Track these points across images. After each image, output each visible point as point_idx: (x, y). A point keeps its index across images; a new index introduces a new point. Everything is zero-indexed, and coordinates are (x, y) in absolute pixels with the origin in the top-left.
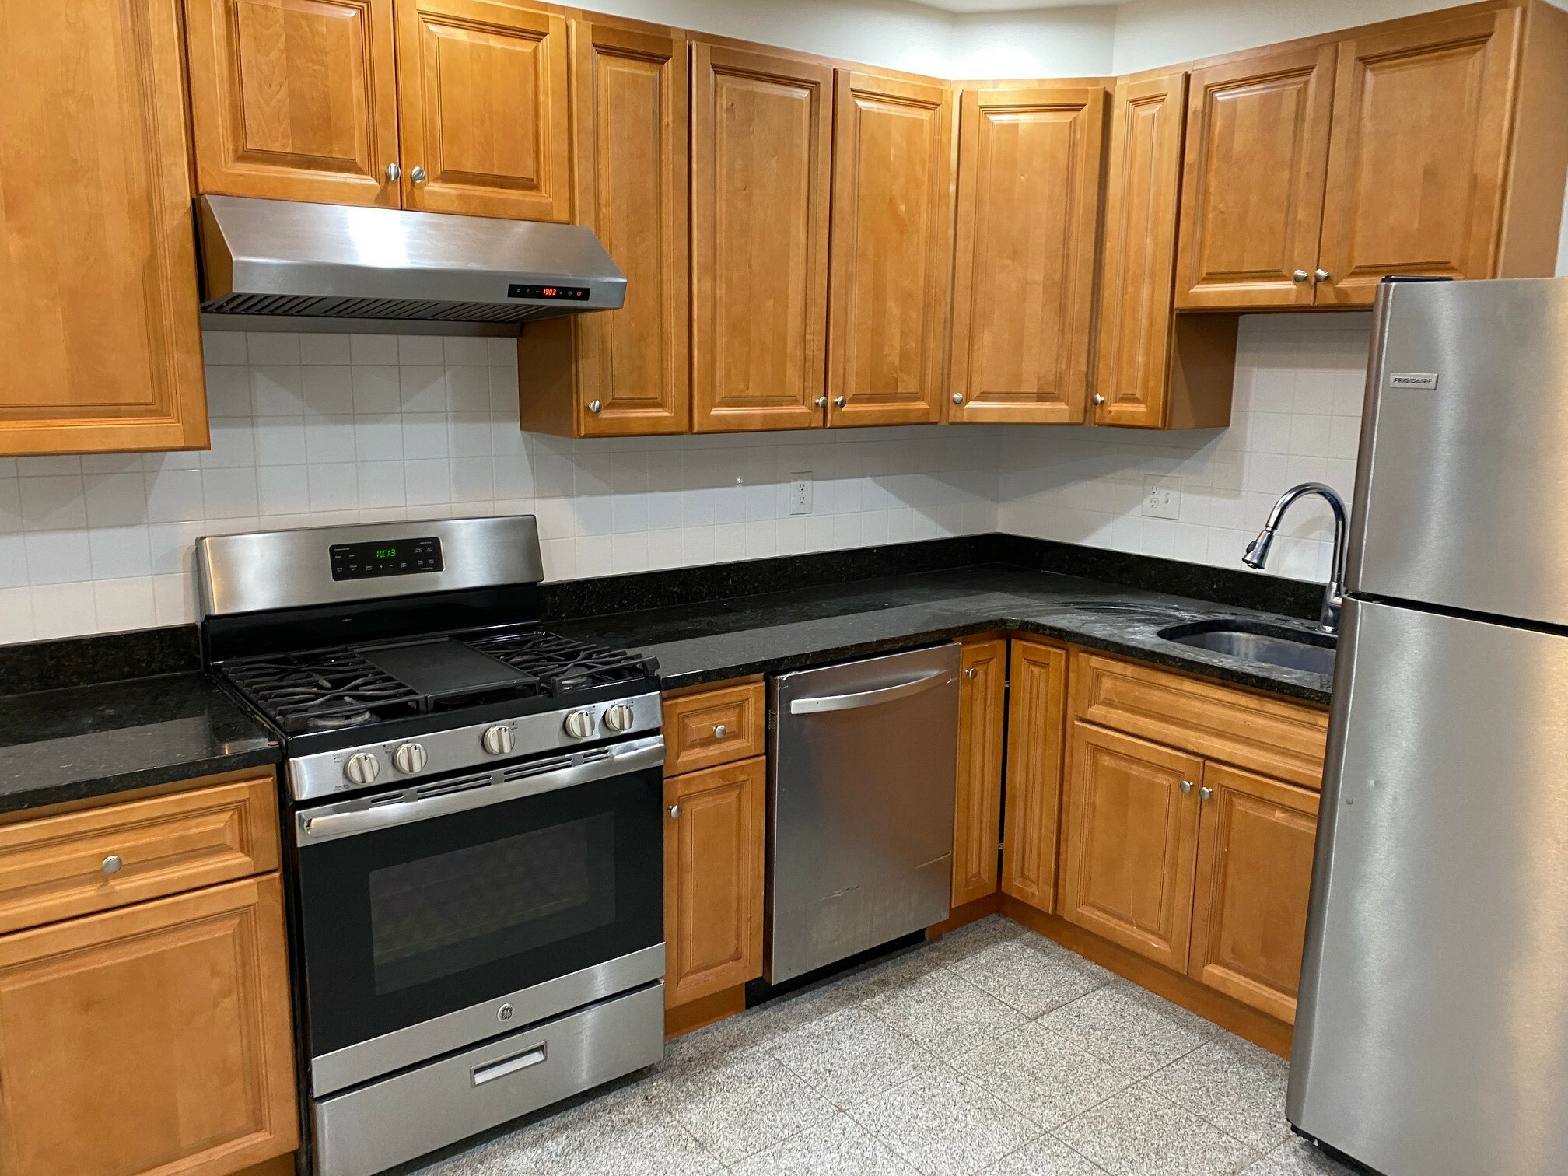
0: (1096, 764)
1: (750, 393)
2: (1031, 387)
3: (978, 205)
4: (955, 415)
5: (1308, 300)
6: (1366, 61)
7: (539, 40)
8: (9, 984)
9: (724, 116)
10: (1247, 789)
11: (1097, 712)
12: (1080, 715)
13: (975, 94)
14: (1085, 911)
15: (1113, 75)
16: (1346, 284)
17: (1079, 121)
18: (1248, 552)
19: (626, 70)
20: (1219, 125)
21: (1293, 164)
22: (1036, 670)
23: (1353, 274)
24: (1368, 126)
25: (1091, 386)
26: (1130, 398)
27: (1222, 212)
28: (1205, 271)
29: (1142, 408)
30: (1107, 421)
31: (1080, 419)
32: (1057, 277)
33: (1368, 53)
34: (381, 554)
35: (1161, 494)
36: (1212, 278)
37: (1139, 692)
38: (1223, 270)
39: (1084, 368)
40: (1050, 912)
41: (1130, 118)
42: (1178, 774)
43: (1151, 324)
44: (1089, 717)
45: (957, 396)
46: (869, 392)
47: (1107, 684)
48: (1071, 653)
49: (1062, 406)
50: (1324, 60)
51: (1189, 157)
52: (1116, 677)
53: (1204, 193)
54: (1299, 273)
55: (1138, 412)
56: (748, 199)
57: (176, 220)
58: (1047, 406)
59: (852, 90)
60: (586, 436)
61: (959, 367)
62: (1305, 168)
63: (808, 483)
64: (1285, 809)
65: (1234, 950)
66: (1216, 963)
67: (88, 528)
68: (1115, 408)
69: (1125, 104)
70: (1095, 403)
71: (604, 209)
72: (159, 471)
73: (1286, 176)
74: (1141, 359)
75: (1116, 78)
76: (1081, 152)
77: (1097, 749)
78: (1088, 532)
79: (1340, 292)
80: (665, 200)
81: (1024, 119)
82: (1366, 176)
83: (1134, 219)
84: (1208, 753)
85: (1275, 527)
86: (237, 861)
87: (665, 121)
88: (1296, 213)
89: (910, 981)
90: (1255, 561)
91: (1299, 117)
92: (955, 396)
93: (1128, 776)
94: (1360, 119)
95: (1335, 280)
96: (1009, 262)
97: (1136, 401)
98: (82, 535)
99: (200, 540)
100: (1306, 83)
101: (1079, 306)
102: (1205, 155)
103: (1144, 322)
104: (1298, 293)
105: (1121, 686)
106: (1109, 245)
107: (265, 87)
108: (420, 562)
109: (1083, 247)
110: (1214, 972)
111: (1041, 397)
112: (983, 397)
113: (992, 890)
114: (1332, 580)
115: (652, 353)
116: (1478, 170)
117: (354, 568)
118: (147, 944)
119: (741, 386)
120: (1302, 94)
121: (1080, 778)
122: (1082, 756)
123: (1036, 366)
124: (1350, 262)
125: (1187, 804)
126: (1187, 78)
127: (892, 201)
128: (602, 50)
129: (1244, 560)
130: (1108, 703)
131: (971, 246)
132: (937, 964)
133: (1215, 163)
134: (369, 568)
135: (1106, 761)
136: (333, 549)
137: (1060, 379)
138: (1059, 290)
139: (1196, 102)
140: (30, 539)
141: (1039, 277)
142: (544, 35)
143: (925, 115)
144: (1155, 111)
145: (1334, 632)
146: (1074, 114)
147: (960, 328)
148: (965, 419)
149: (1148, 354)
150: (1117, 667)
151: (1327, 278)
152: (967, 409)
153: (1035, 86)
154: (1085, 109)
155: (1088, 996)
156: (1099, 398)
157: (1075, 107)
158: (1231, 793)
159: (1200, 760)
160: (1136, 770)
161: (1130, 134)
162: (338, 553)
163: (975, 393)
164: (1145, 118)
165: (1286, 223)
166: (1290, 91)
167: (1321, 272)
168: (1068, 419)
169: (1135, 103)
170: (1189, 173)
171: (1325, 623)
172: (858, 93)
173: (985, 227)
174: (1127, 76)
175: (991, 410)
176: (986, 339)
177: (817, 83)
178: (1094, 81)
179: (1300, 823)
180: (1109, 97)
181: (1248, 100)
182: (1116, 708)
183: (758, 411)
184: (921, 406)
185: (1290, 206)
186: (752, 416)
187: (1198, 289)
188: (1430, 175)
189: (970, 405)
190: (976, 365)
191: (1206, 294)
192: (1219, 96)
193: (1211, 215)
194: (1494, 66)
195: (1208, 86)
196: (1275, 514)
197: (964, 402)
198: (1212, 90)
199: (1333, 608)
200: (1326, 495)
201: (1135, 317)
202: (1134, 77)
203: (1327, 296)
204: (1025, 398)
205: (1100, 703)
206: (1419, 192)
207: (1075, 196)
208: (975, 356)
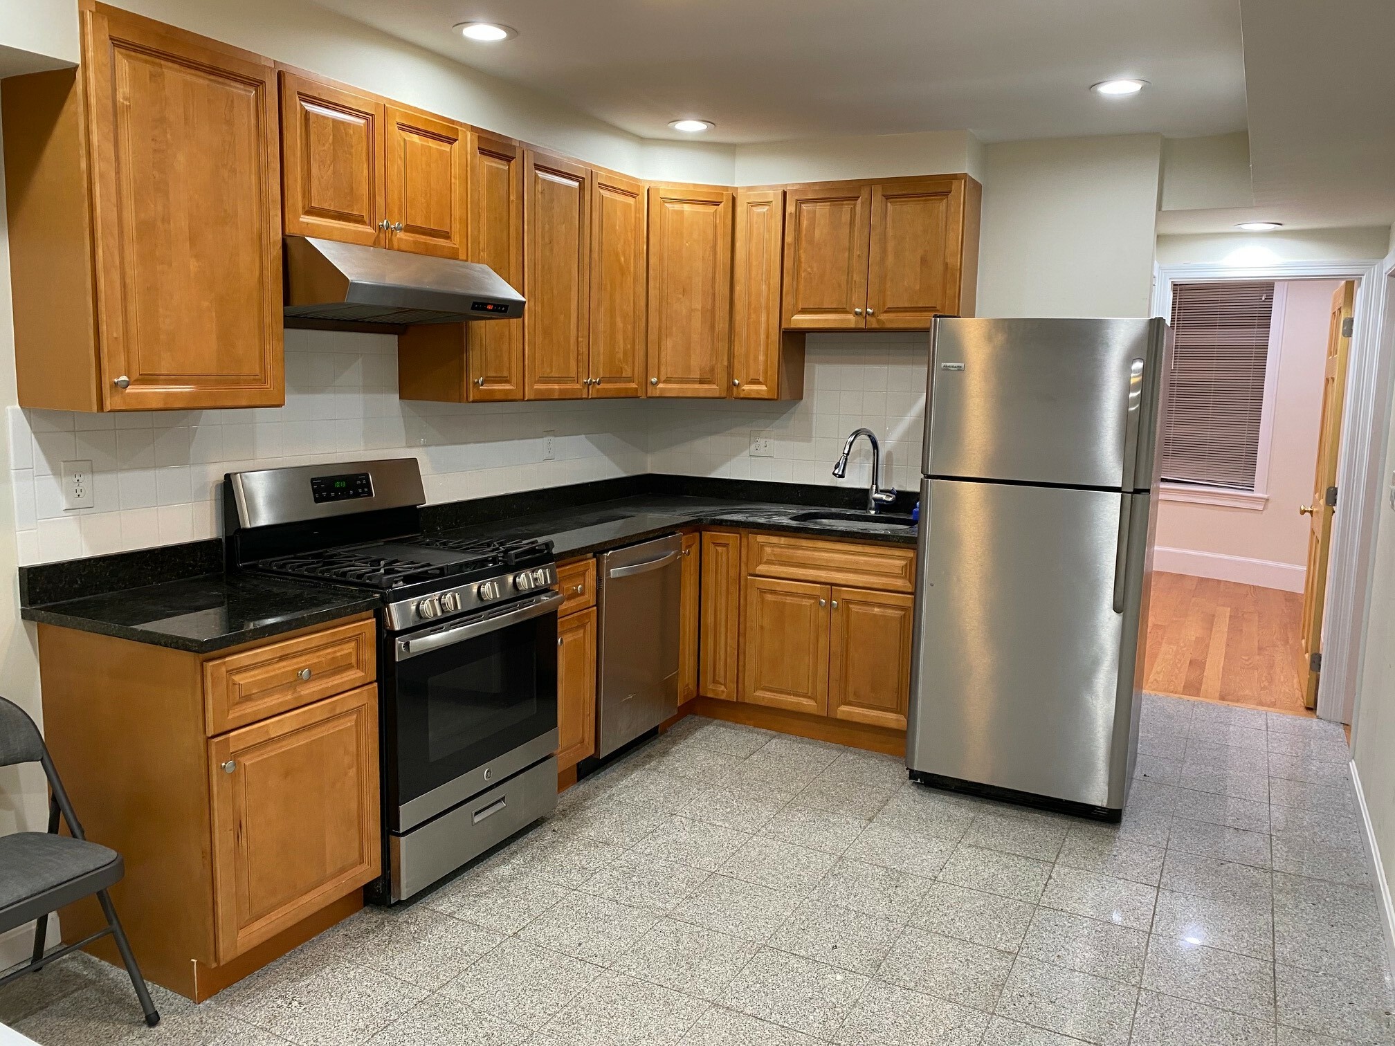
0: (762, 601)
1: (553, 374)
2: (695, 374)
3: (661, 259)
4: (652, 392)
5: (862, 326)
6: (887, 197)
7: (452, 143)
9: (540, 196)
10: (858, 598)
11: (762, 569)
12: (751, 572)
13: (657, 190)
14: (759, 693)
15: (736, 186)
16: (883, 317)
17: (718, 212)
18: (836, 468)
19: (493, 164)
20: (805, 223)
21: (850, 249)
22: (720, 549)
23: (886, 312)
24: (890, 233)
25: (730, 376)
26: (756, 382)
27: (810, 273)
28: (800, 307)
29: (764, 388)
30: (742, 396)
31: (723, 395)
32: (709, 307)
33: (889, 193)
34: (337, 485)
35: (762, 442)
36: (804, 311)
37: (790, 552)
38: (812, 307)
39: (725, 364)
40: (735, 700)
41: (749, 212)
42: (816, 598)
43: (767, 337)
44: (758, 572)
45: (654, 380)
46: (610, 376)
47: (768, 550)
48: (743, 535)
49: (714, 387)
50: (864, 194)
51: (788, 239)
52: (773, 545)
53: (797, 261)
54: (857, 310)
55: (761, 390)
56: (552, 250)
57: (277, 251)
58: (706, 386)
59: (599, 183)
60: (473, 402)
61: (652, 362)
62: (856, 252)
63: (552, 438)
64: (880, 605)
65: (855, 694)
66: (844, 705)
67: (155, 467)
68: (746, 387)
69: (746, 205)
70: (734, 384)
71: (482, 253)
72: (198, 426)
73: (847, 254)
74: (762, 358)
75: (737, 188)
76: (720, 231)
77: (763, 591)
78: (714, 468)
79: (878, 321)
80: (511, 249)
81: (687, 208)
82: (890, 259)
83: (754, 273)
84: (834, 582)
85: (848, 454)
86: (354, 675)
87: (511, 198)
88: (852, 276)
89: (665, 753)
90: (840, 473)
91: (852, 223)
92: (653, 380)
93: (784, 604)
94: (886, 228)
95: (876, 314)
96: (681, 296)
97: (759, 383)
98: (152, 473)
99: (228, 476)
100: (855, 205)
101: (722, 325)
102: (798, 238)
103: (763, 336)
104: (857, 322)
105: (777, 550)
106: (738, 288)
107: (322, 167)
108: (361, 490)
109: (722, 288)
110: (844, 711)
111: (702, 381)
112: (668, 381)
113: (695, 695)
114: (873, 484)
115: (505, 347)
116: (948, 260)
117: (328, 494)
119: (548, 370)
120: (853, 211)
121: (753, 611)
122: (754, 596)
123: (698, 361)
124: (884, 305)
125: (822, 613)
126: (785, 194)
127: (617, 255)
128: (483, 151)
129: (834, 474)
130: (769, 562)
131: (658, 285)
132: (674, 743)
133: (804, 244)
134: (333, 494)
135: (769, 597)
136: (312, 480)
137: (712, 370)
138: (710, 315)
139: (791, 209)
140: (121, 475)
141: (699, 307)
142: (455, 140)
143: (631, 201)
144: (765, 210)
145: (875, 513)
146: (715, 207)
147: (653, 336)
148: (658, 395)
149: (766, 355)
150: (774, 540)
151: (873, 313)
152: (659, 388)
153: (691, 189)
154: (722, 205)
155: (768, 743)
156: (737, 382)
157: (717, 204)
158: (848, 602)
159: (829, 587)
160: (789, 600)
161: (749, 222)
162: (316, 484)
163: (663, 378)
164: (758, 214)
165: (848, 281)
166: (846, 208)
167: (868, 310)
168: (717, 395)
169: (752, 204)
170: (789, 249)
171: (871, 509)
172: (602, 186)
173: (665, 273)
174: (744, 188)
175: (673, 389)
176: (669, 344)
177: (583, 178)
178: (726, 188)
179: (890, 612)
180: (734, 199)
181: (822, 209)
182: (774, 564)
183: (556, 386)
184: (634, 385)
185: (849, 272)
186: (554, 389)
187: (797, 317)
188: (924, 261)
189: (661, 386)
190: (663, 360)
191: (802, 320)
192: (804, 206)
193: (803, 275)
194: (952, 209)
195: (797, 200)
196: (848, 447)
197: (657, 383)
198: (799, 203)
199: (875, 500)
200: (869, 436)
201: (757, 333)
202: (750, 189)
203: (873, 324)
204: (693, 381)
205: (765, 563)
206: (919, 270)
207: (718, 256)
208: (663, 354)
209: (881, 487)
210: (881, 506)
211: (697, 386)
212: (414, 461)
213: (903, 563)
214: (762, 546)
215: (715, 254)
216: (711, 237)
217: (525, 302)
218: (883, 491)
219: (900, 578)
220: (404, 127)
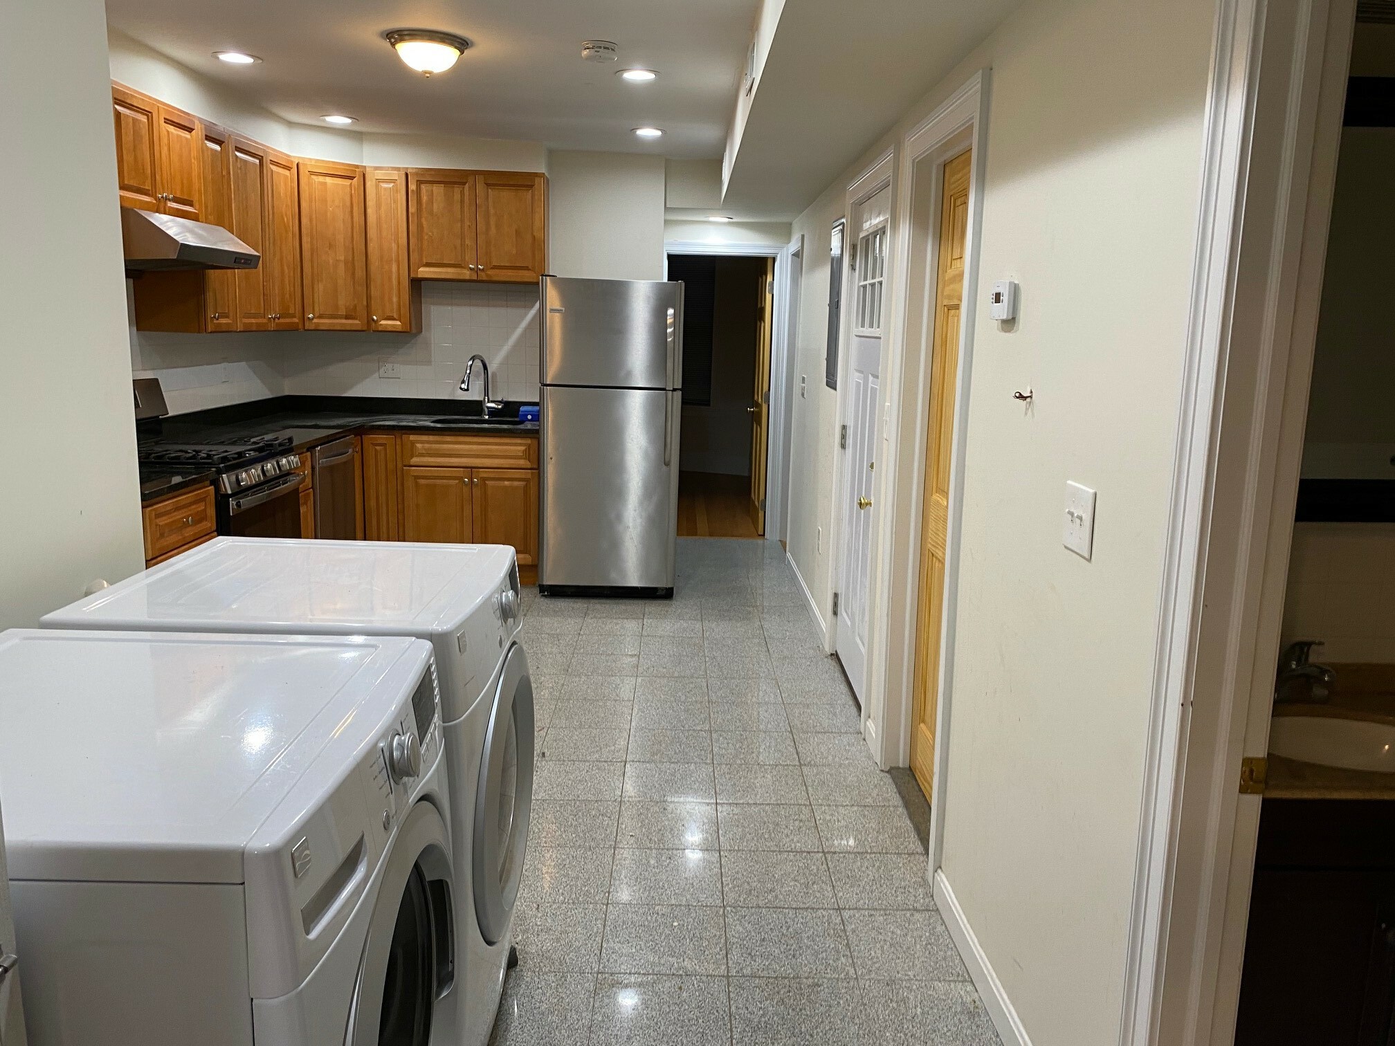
0: (417, 484)
1: (252, 311)
2: (342, 312)
3: (311, 220)
4: (309, 326)
5: (475, 278)
6: (488, 185)
7: (190, 132)
9: (239, 172)
10: (492, 476)
11: (415, 460)
12: (407, 463)
13: (303, 165)
15: (365, 165)
16: (490, 272)
17: (353, 184)
18: (462, 383)
19: (213, 148)
20: (425, 199)
21: (462, 221)
22: (378, 448)
23: (492, 268)
24: (492, 211)
25: (369, 313)
26: (391, 318)
27: (431, 237)
28: (425, 261)
29: (398, 323)
30: (380, 329)
31: (364, 329)
32: (350, 259)
33: (489, 182)
35: (389, 366)
36: (428, 265)
37: (437, 446)
38: (434, 262)
39: (365, 303)
41: (377, 186)
42: (461, 479)
43: (399, 283)
44: (411, 464)
45: (311, 316)
47: (419, 446)
48: (397, 436)
49: (357, 322)
50: (471, 179)
51: (412, 210)
52: (422, 442)
53: (420, 226)
54: (471, 266)
55: (395, 325)
58: (350, 321)
59: (271, 160)
60: (211, 332)
61: (309, 302)
62: (467, 223)
63: (229, 364)
64: (508, 479)
68: (383, 322)
69: (374, 181)
70: (373, 320)
73: (459, 225)
74: (395, 299)
75: (366, 167)
76: (355, 199)
77: (417, 477)
78: (351, 387)
79: (487, 275)
81: (329, 180)
82: (493, 230)
83: (384, 234)
84: (473, 465)
85: (469, 374)
87: (224, 174)
88: (465, 241)
90: (466, 388)
91: (462, 201)
92: (310, 316)
93: (436, 485)
94: (488, 208)
95: (485, 270)
96: (327, 249)
97: (394, 319)
100: (464, 188)
101: (360, 273)
102: (419, 209)
103: (395, 282)
104: (471, 275)
105: (427, 446)
106: (371, 245)
109: (359, 244)
111: (347, 318)
112: (320, 317)
114: (486, 396)
115: (226, 289)
116: (535, 234)
119: (249, 308)
120: (462, 193)
121: (409, 493)
122: (409, 483)
123: (343, 301)
124: (490, 263)
125: (466, 490)
126: (407, 175)
127: (282, 216)
128: (207, 138)
129: (461, 389)
130: (422, 455)
131: (310, 241)
133: (425, 214)
135: (422, 481)
137: (355, 307)
138: (350, 265)
139: (412, 187)
141: (342, 258)
142: (193, 130)
143: (287, 173)
144: (391, 186)
145: (489, 417)
146: (350, 181)
147: (306, 282)
148: (314, 328)
149: (399, 299)
150: (425, 438)
151: (483, 269)
153: (331, 165)
154: (355, 179)
156: (375, 318)
157: (352, 178)
158: (484, 479)
159: (470, 469)
160: (438, 482)
161: (377, 195)
163: (317, 315)
164: (385, 189)
165: (461, 245)
166: (457, 190)
167: (480, 266)
168: (359, 328)
169: (379, 181)
170: (413, 217)
171: (485, 415)
172: (273, 162)
173: (314, 230)
174: (372, 167)
175: (326, 323)
176: (320, 287)
177: (262, 157)
178: (357, 166)
179: (516, 483)
180: (364, 175)
181: (438, 190)
182: (424, 456)
183: (253, 321)
184: (296, 320)
185: (463, 238)
186: (252, 323)
187: (421, 269)
188: (518, 233)
189: (315, 321)
190: (316, 300)
191: (424, 272)
192: (423, 186)
193: (426, 238)
194: (536, 197)
195: (418, 181)
196: (469, 368)
197: (313, 319)
198: (419, 183)
199: (488, 408)
200: (482, 361)
201: (390, 278)
202: (377, 168)
203: (483, 276)
204: (340, 317)
205: (416, 456)
206: (514, 239)
207: (355, 220)
208: (316, 295)
209: (491, 399)
210: (492, 412)
211: (344, 321)
212: (157, 380)
213: (523, 448)
214: (413, 443)
215: (352, 217)
216: (348, 204)
217: (259, 257)
218: (492, 402)
219: (521, 459)
220: (167, 121)
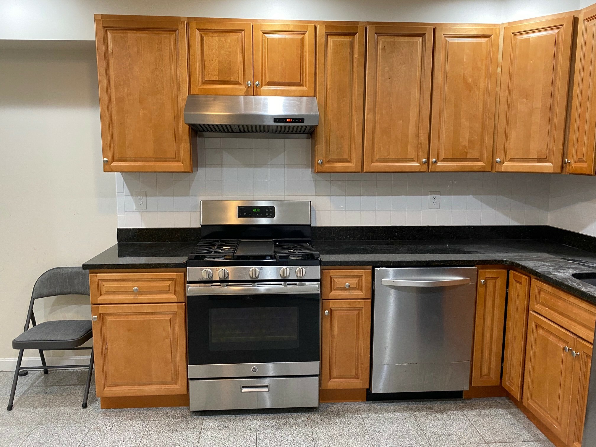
0: (537, 333)
1: (390, 157)
2: (535, 155)
3: (510, 76)
4: (497, 168)
7: (304, 34)
8: (110, 318)
9: (381, 51)
11: (539, 307)
12: (533, 309)
13: (510, 28)
14: (531, 402)
15: (579, 9)
17: (560, 33)
19: (339, 40)
22: (518, 285)
25: (564, 155)
26: (581, 161)
29: (585, 165)
30: (571, 172)
31: (558, 171)
32: (548, 105)
34: (255, 210)
37: (554, 300)
39: (561, 147)
40: (519, 401)
41: (586, 27)
42: (567, 344)
44: (535, 310)
45: (498, 160)
46: (451, 157)
47: (542, 295)
48: (530, 278)
49: (550, 164)
52: (546, 291)
55: (583, 167)
56: (391, 82)
58: (543, 164)
59: (444, 34)
60: (318, 172)
61: (500, 147)
63: (438, 196)
67: (173, 196)
68: (575, 165)
69: (584, 21)
71: (329, 91)
72: (194, 180)
74: (586, 142)
75: (581, 10)
76: (561, 47)
77: (538, 326)
78: (584, 227)
80: (354, 85)
83: (585, 74)
84: (578, 334)
86: (172, 297)
87: (355, 56)
92: (497, 160)
93: (548, 340)
96: (525, 100)
97: (583, 161)
98: (172, 198)
99: (201, 202)
101: (559, 117)
105: (548, 297)
107: (211, 61)
108: (267, 214)
109: (561, 90)
111: (539, 160)
112: (512, 160)
113: (498, 384)
115: (346, 142)
117: (245, 214)
118: (146, 316)
119: (386, 155)
121: (531, 338)
122: (532, 327)
123: (537, 146)
127: (465, 78)
128: (329, 34)
130: (543, 304)
134: (250, 215)
135: (541, 332)
136: (239, 206)
137: (549, 150)
138: (548, 111)
140: (158, 198)
141: (539, 105)
142: (306, 32)
143: (485, 40)
146: (558, 30)
147: (501, 130)
148: (503, 170)
150: (546, 286)
152: (504, 165)
153: (541, 21)
154: (564, 27)
155: (524, 443)
157: (560, 27)
159: (576, 337)
160: (551, 338)
161: (585, 35)
162: (241, 209)
168: (553, 171)
169: (588, 20)
172: (448, 35)
173: (512, 85)
174: (586, 8)
175: (517, 166)
176: (513, 134)
177: (425, 34)
178: (570, 13)
180: (577, 19)
184: (482, 164)
189: (506, 164)
190: (509, 146)
197: (502, 162)
201: (584, 121)
204: (533, 160)
205: (540, 303)
207: (558, 67)
208: (508, 141)
211: (536, 164)
214: (540, 289)
220: (266, 32)
